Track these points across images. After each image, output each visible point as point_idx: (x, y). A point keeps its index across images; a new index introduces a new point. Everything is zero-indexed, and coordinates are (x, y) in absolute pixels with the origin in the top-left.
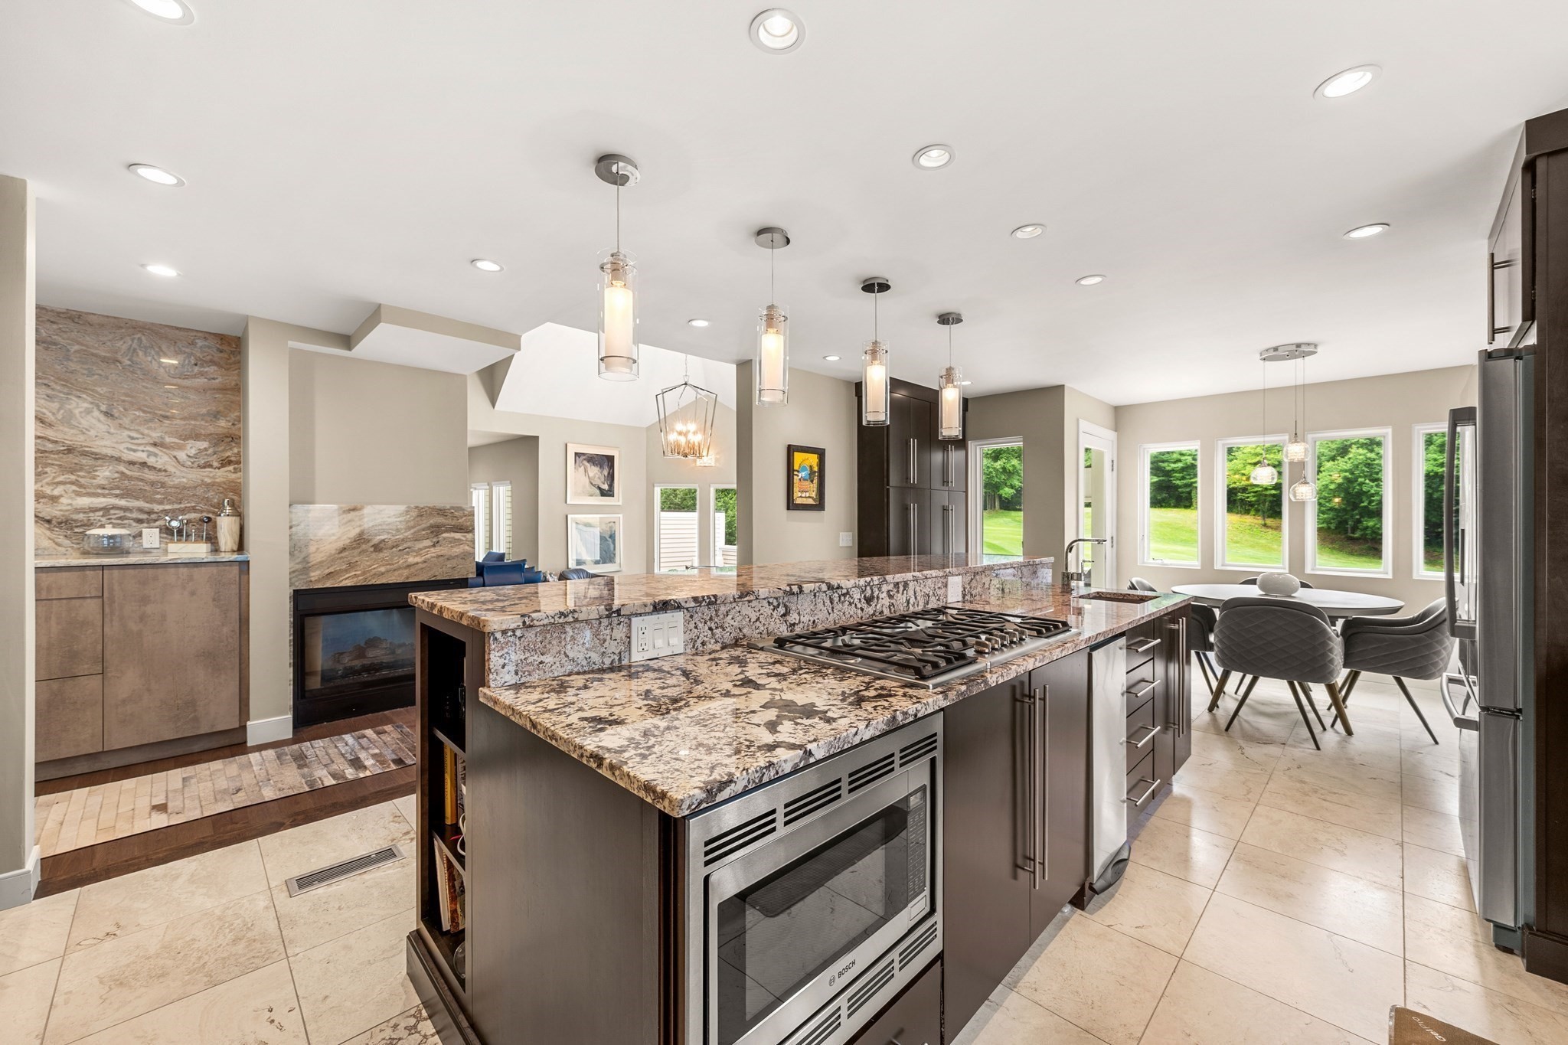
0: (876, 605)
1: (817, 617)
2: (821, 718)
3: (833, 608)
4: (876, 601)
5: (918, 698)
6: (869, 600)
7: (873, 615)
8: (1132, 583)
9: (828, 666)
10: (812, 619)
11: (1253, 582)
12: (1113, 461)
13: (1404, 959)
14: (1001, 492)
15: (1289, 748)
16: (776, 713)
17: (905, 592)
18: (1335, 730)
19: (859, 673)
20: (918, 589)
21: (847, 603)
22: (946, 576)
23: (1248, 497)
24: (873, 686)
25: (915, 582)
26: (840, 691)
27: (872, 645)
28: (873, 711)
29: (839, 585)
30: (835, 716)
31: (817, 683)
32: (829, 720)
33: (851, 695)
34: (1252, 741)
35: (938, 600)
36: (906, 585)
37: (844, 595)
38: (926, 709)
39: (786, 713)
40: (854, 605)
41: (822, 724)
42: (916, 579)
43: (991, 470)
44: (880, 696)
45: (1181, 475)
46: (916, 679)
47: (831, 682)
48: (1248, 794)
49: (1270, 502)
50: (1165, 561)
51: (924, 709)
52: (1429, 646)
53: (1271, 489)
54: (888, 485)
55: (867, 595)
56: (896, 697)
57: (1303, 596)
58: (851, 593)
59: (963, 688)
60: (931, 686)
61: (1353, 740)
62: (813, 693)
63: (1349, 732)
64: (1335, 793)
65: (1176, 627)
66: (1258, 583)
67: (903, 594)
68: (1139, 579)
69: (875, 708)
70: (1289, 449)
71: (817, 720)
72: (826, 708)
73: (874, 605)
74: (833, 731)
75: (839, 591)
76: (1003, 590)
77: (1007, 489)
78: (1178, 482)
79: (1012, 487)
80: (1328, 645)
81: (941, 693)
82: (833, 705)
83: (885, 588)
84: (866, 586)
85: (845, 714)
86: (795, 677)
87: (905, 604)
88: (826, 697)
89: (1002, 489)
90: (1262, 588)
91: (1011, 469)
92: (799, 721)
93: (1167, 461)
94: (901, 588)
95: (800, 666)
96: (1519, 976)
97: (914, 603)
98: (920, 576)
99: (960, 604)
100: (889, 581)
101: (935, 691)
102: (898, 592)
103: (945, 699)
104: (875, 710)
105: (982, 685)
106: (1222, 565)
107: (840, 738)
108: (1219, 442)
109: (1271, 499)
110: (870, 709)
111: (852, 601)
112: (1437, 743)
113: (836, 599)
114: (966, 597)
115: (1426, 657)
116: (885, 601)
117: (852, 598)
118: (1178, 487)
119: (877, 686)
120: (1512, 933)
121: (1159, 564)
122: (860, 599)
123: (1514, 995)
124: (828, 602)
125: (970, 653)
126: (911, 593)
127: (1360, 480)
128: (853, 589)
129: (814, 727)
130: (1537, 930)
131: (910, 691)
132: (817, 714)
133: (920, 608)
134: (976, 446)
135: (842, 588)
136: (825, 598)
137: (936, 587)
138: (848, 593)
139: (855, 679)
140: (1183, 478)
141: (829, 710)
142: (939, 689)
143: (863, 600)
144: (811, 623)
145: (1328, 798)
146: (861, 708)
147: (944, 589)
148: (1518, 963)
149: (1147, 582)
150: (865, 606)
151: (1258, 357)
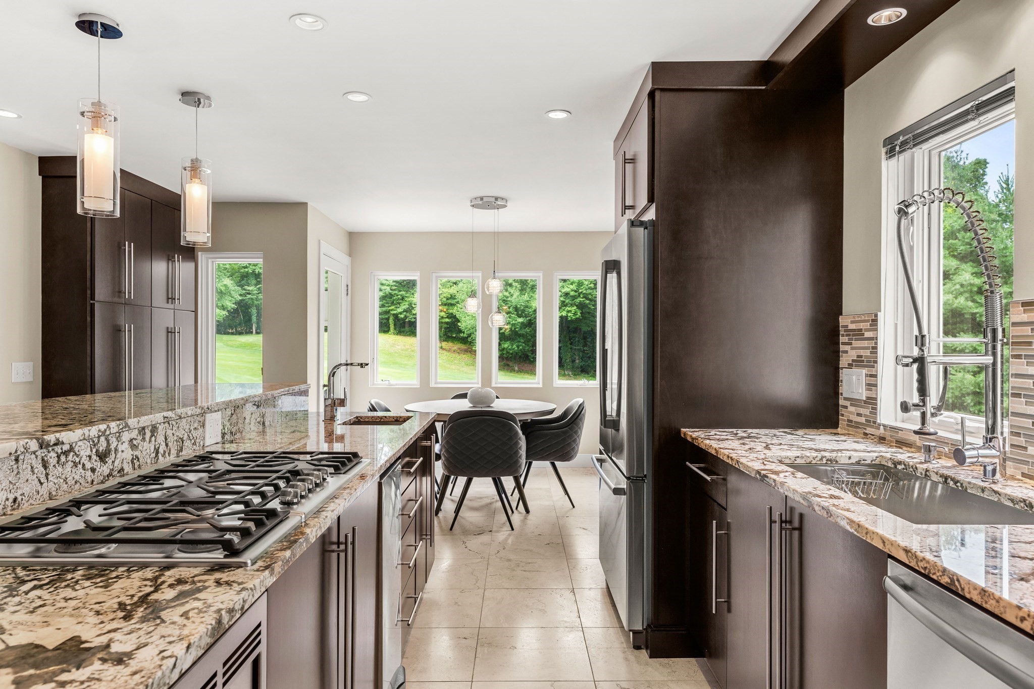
0: (113, 462)
1: (20, 492)
2: (104, 660)
3: (47, 475)
4: (114, 455)
5: (239, 584)
6: (103, 457)
7: (110, 475)
8: (371, 405)
9: (75, 567)
10: (11, 497)
11: (464, 396)
12: (347, 286)
13: (594, 681)
15: (495, 534)
16: (11, 677)
17: (153, 438)
18: (518, 511)
19: (132, 567)
20: (169, 433)
21: (70, 464)
22: (203, 414)
24: (163, 582)
25: (167, 425)
26: (113, 603)
27: (140, 521)
28: (185, 622)
29: (58, 440)
30: (127, 648)
31: (66, 599)
32: (120, 659)
33: (136, 605)
34: (470, 534)
35: (195, 444)
36: (154, 429)
37: (66, 453)
38: (253, 596)
39: (32, 672)
40: (80, 466)
41: (111, 670)
42: (167, 420)
44: (182, 595)
46: (226, 557)
47: (90, 592)
48: (477, 582)
49: (445, 328)
50: (392, 382)
51: (251, 596)
52: (570, 436)
53: (446, 318)
54: (93, 298)
55: (101, 449)
56: (209, 590)
57: (500, 405)
58: (76, 449)
59: (288, 553)
60: (249, 562)
61: (530, 516)
62: (66, 619)
63: (527, 511)
64: (529, 563)
65: (428, 443)
66: (468, 397)
67: (150, 441)
68: (377, 400)
69: (185, 615)
70: (490, 283)
71: (97, 665)
72: (104, 640)
73: (110, 462)
74: (137, 677)
75: (58, 449)
76: (264, 424)
80: (519, 443)
81: (267, 568)
82: (115, 630)
83: (126, 436)
84: (99, 437)
85: (143, 640)
86: (17, 599)
87: (153, 455)
88: (96, 620)
90: (471, 402)
92: (64, 677)
94: (148, 434)
95: (17, 578)
96: (647, 664)
97: (165, 452)
98: (173, 416)
99: (220, 445)
100: (132, 427)
101: (256, 567)
102: (144, 439)
103: (271, 575)
104: (188, 618)
105: (304, 544)
106: (435, 383)
107: (153, 684)
108: (434, 274)
109: (446, 326)
110: (176, 618)
111: (77, 460)
112: (574, 507)
113: (53, 461)
114: (226, 437)
115: (569, 444)
116: (125, 453)
117: (78, 455)
119: (171, 581)
120: (640, 635)
121: (385, 385)
122: (90, 457)
123: (649, 679)
124: (39, 468)
125: (275, 504)
126: (161, 439)
128: (80, 443)
129: (98, 680)
130: (654, 627)
131: (224, 576)
132: (94, 654)
133: (172, 459)
134: (207, 259)
135: (63, 443)
136: (34, 462)
137: (192, 428)
138: (72, 449)
139: (128, 577)
141: (110, 640)
142: (260, 563)
143: (94, 457)
144: (9, 503)
145: (527, 569)
146: (163, 621)
147: (201, 430)
148: (644, 654)
149: (383, 404)
150: (97, 464)
151: (469, 204)
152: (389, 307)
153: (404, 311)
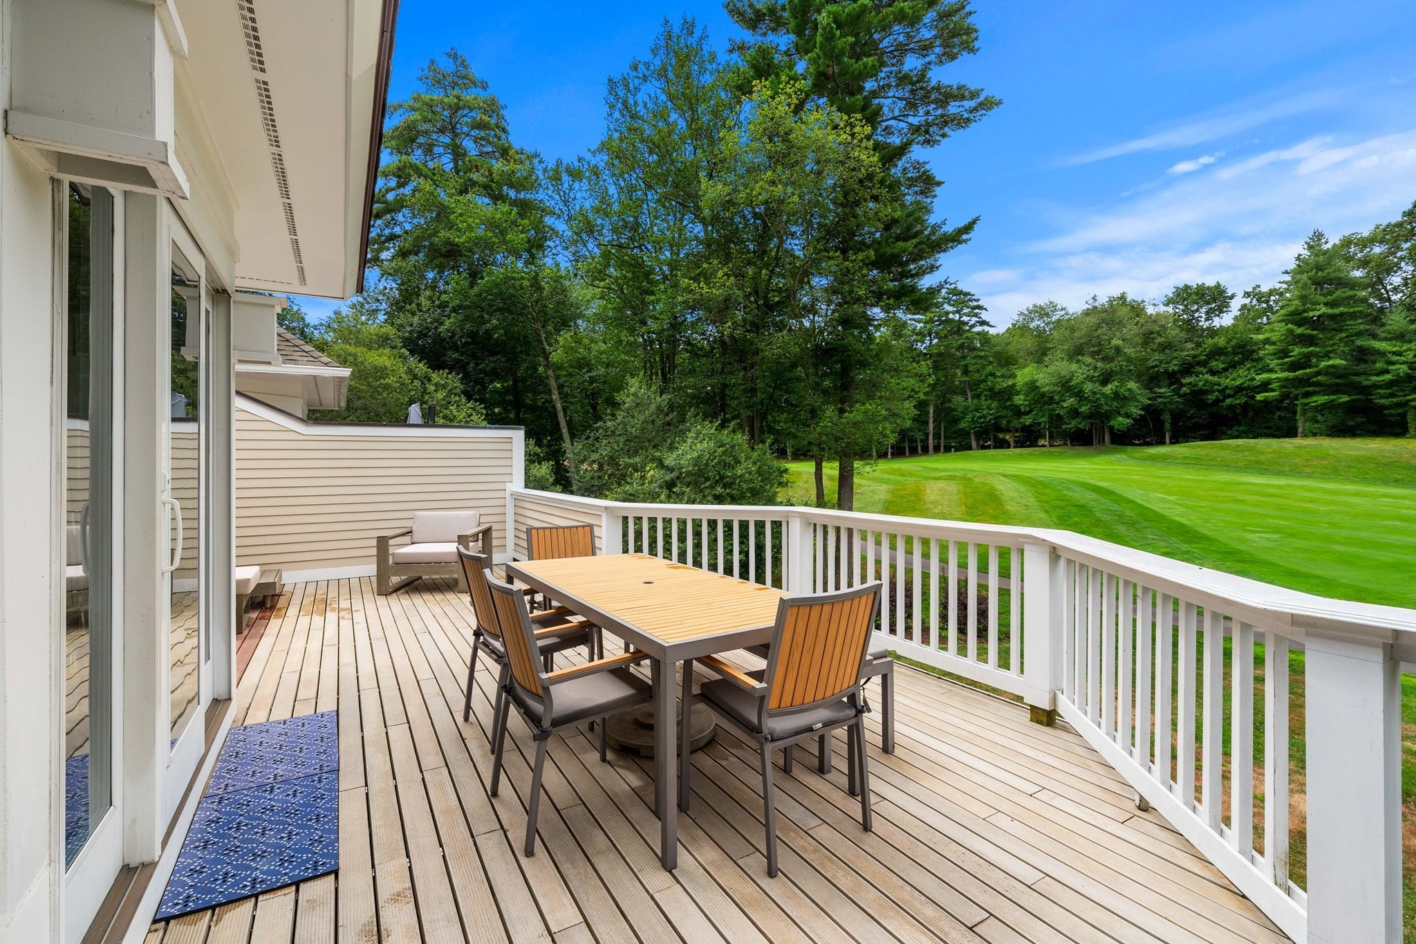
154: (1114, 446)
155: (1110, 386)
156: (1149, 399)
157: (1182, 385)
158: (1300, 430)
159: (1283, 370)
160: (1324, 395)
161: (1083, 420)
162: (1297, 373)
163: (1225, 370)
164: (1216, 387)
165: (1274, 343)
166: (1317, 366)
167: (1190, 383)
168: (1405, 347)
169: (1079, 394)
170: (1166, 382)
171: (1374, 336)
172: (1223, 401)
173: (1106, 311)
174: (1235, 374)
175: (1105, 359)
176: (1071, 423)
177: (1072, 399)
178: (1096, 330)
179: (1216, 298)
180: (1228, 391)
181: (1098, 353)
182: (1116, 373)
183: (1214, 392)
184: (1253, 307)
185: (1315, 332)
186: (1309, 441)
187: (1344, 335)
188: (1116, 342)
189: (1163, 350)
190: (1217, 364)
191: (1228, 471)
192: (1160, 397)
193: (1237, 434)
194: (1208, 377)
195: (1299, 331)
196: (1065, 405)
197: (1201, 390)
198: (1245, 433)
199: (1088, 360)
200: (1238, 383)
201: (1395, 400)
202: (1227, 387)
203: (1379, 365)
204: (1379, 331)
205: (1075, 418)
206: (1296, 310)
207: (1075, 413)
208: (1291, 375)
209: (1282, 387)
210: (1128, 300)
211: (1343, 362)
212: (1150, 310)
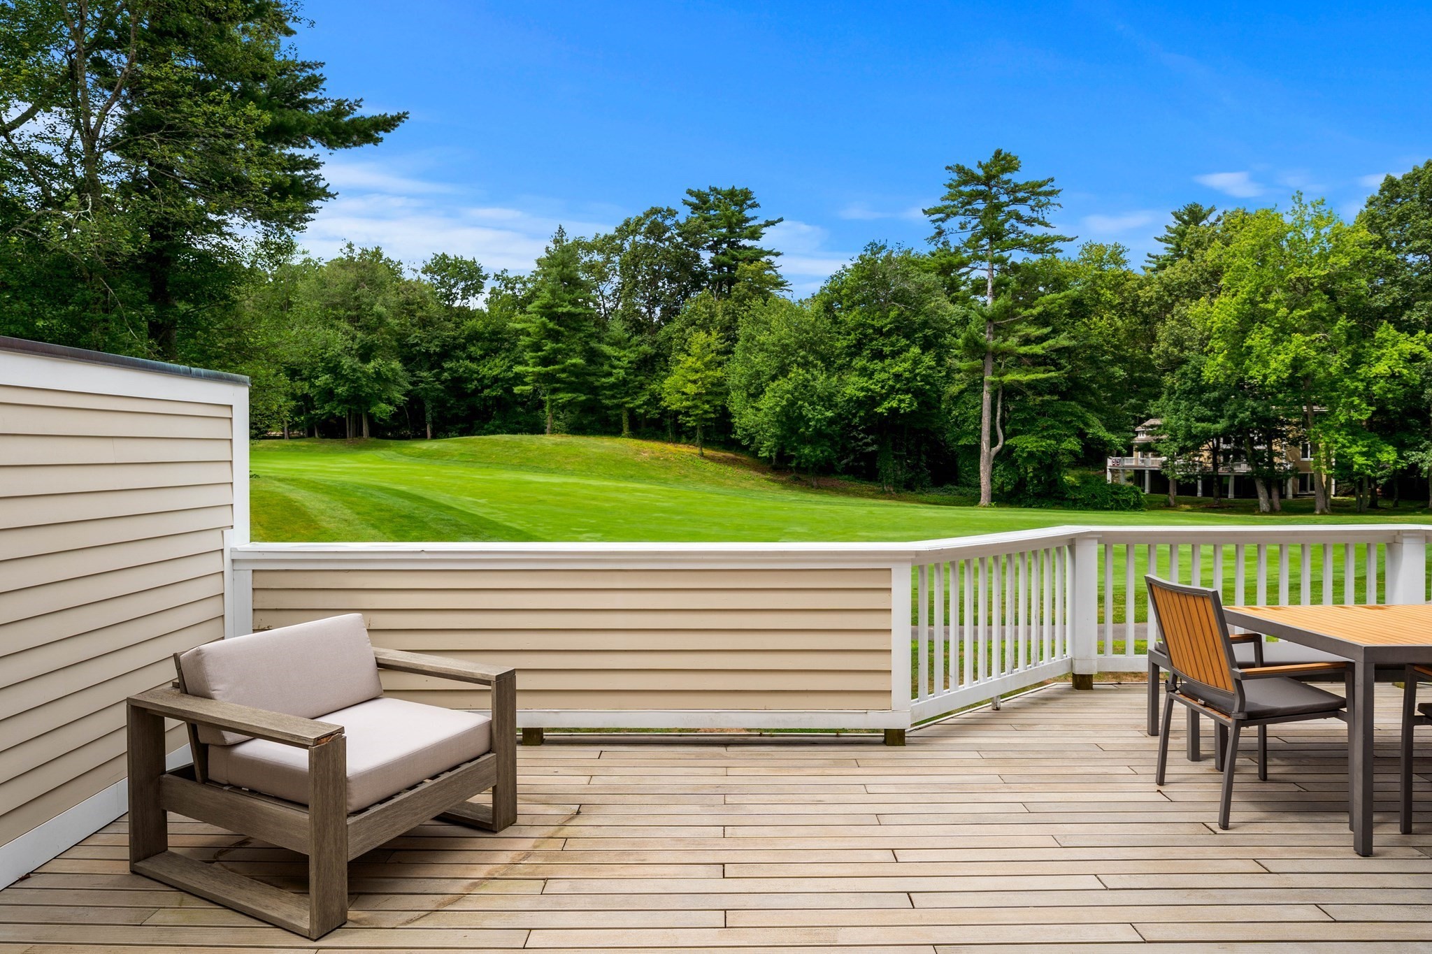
14: (373, 410)
23: (688, 422)
43: (359, 374)
45: (611, 393)
53: (712, 412)
77: (383, 406)
78: (607, 402)
79: (390, 402)
89: (375, 405)
91: (390, 374)
93: (594, 374)
109: (712, 424)
118: (608, 408)
127: (800, 403)
140: (613, 397)
152: (622, 398)
153: (643, 405)
154: (374, 439)
155: (372, 364)
156: (411, 383)
157: (443, 370)
158: (548, 426)
159: (535, 365)
160: (568, 392)
161: (338, 405)
162: (549, 368)
163: (483, 357)
164: (475, 375)
165: (528, 335)
166: (563, 363)
167: (451, 369)
168: (622, 354)
169: (334, 369)
170: (427, 365)
171: (600, 341)
172: (482, 391)
173: (364, 267)
174: (492, 364)
175: (368, 329)
176: (322, 407)
177: (327, 376)
178: (355, 289)
179: (471, 276)
180: (486, 381)
181: (357, 319)
182: (379, 347)
183: (473, 380)
184: (501, 292)
185: (562, 329)
186: (557, 438)
187: (582, 335)
188: (378, 308)
189: (424, 327)
190: (475, 350)
191: (506, 469)
192: (422, 382)
193: (493, 428)
194: (467, 362)
195: (551, 325)
196: (318, 383)
197: (460, 377)
198: (499, 427)
199: (345, 326)
200: (495, 373)
201: (615, 401)
202: (484, 376)
203: (606, 368)
204: (604, 335)
205: (328, 402)
206: (548, 303)
207: (328, 394)
208: (544, 370)
209: (535, 381)
210: (384, 257)
211: (581, 361)
212: (408, 275)
